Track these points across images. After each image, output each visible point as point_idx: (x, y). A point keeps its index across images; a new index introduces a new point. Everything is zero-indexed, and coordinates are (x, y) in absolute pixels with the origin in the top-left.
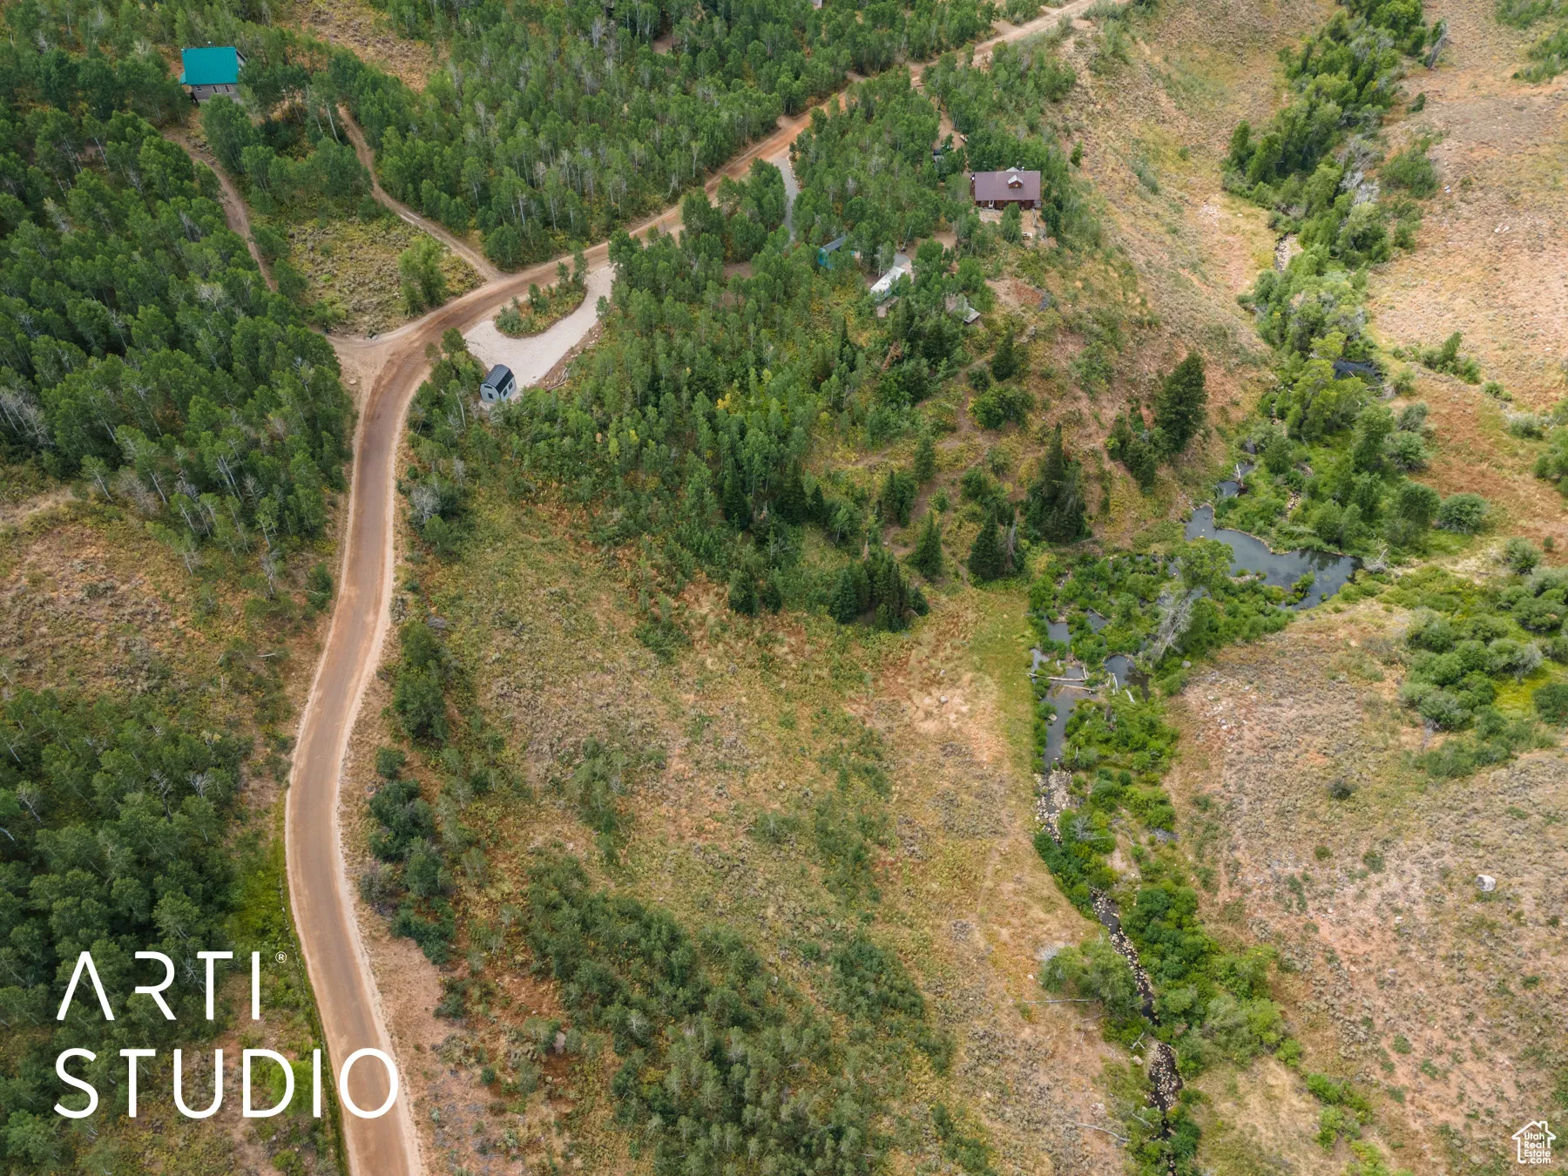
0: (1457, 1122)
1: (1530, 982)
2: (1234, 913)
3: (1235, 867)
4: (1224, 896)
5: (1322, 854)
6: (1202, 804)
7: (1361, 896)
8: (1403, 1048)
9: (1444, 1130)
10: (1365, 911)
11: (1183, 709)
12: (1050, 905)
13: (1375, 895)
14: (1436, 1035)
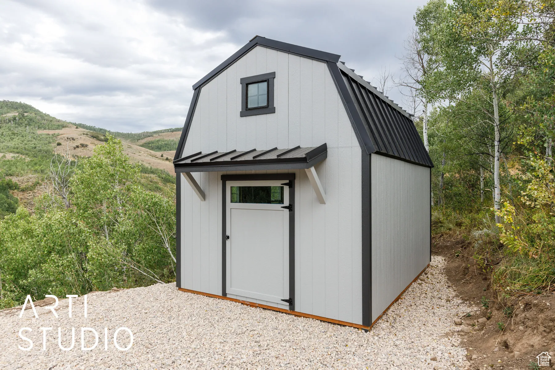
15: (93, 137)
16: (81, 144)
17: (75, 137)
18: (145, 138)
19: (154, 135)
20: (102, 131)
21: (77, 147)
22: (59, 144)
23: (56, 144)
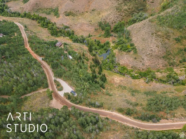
0: (162, 65)
1: (156, 55)
2: (143, 70)
3: (139, 67)
4: (141, 69)
5: (141, 62)
6: (132, 67)
7: (145, 61)
8: (156, 65)
9: (162, 66)
10: (147, 62)
11: (121, 65)
12: (139, 80)
13: (146, 60)
14: (156, 63)
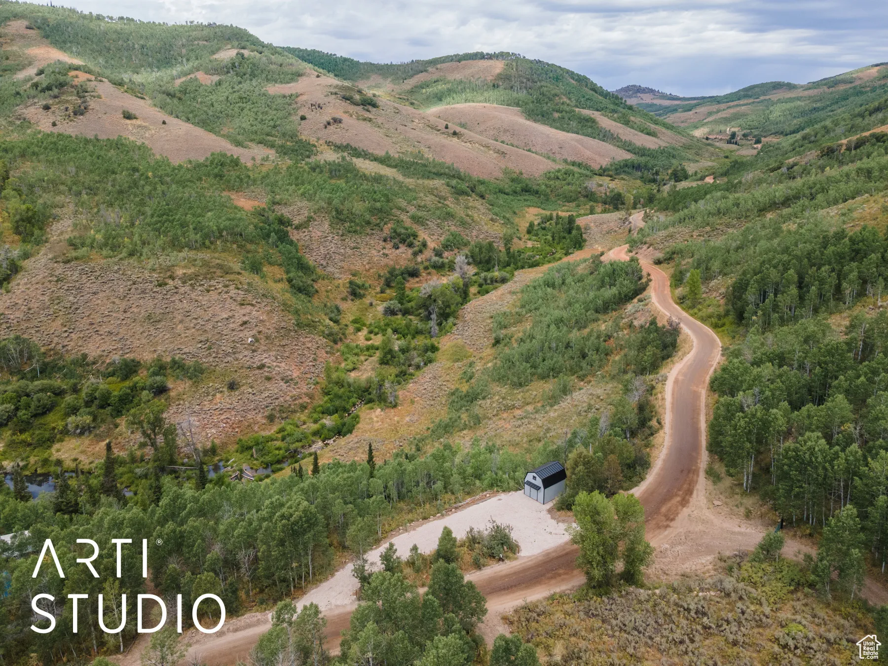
15: (346, 98)
16: (333, 119)
17: (320, 102)
18: (415, 74)
19: (430, 69)
20: (348, 63)
21: (329, 123)
22: (303, 118)
23: (298, 118)
